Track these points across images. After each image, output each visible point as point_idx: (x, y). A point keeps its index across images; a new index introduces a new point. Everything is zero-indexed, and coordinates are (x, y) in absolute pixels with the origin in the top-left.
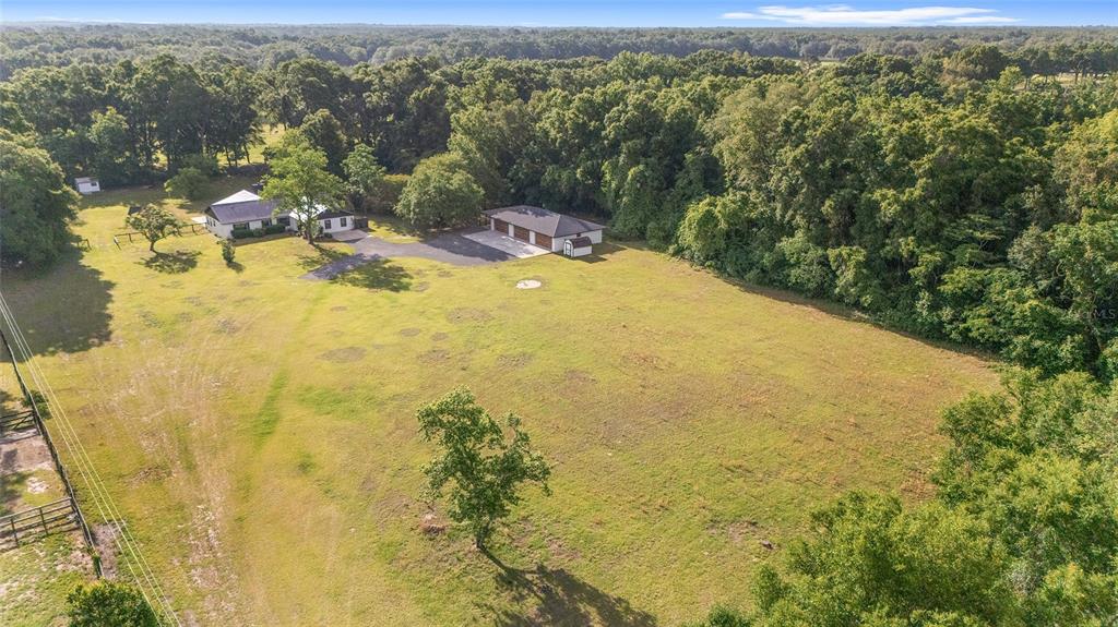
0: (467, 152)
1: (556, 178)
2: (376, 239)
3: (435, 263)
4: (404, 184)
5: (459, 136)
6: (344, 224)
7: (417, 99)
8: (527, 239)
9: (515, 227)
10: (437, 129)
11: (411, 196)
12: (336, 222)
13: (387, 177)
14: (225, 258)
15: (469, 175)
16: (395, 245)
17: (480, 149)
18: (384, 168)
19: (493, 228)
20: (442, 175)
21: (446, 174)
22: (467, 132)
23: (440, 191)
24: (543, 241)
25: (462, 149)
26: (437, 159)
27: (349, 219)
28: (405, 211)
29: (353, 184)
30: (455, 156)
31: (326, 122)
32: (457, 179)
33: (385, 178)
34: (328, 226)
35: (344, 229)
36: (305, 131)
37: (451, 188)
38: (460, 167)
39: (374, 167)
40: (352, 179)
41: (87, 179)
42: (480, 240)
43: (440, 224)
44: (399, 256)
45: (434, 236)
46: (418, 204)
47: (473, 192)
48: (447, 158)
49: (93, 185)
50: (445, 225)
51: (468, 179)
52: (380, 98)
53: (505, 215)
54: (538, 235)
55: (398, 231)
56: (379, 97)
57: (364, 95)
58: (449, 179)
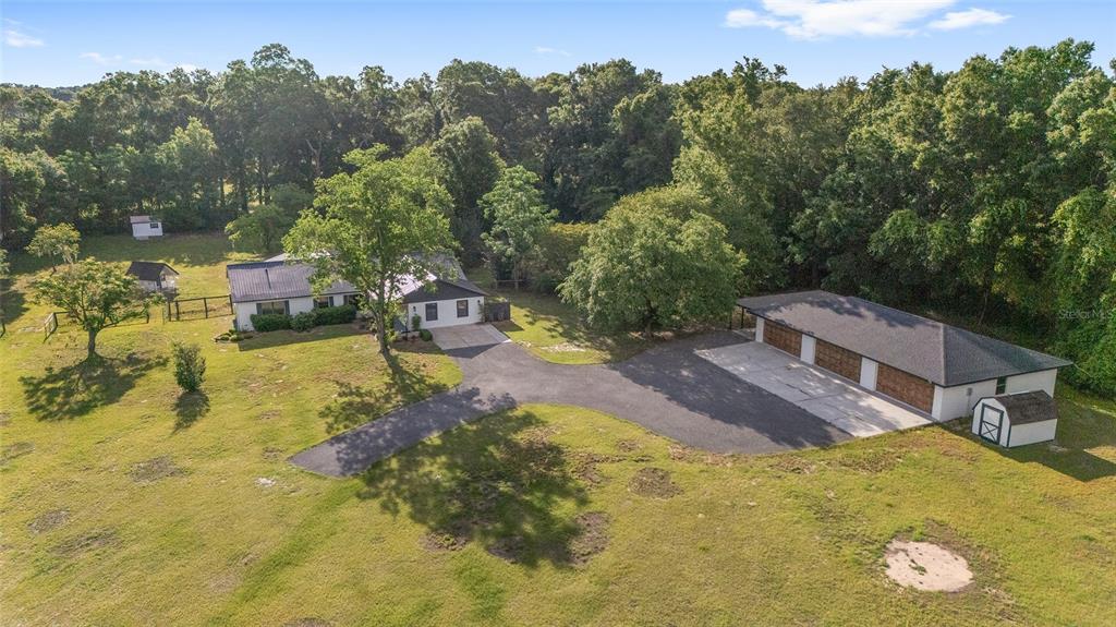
0: (710, 183)
1: (913, 233)
2: (517, 350)
3: (633, 432)
4: (583, 241)
5: (696, 151)
6: (463, 312)
7: (625, 111)
8: (853, 376)
9: (819, 342)
10: (652, 157)
11: (595, 264)
12: (447, 308)
13: (557, 228)
14: (180, 382)
15: (719, 225)
16: (550, 367)
17: (735, 178)
18: (555, 212)
19: (760, 338)
20: (661, 224)
21: (669, 221)
22: (714, 142)
23: (655, 256)
24: (902, 385)
25: (701, 177)
26: (651, 195)
27: (474, 304)
28: (578, 294)
29: (497, 237)
30: (686, 189)
31: (474, 138)
32: (693, 233)
33: (553, 229)
34: (432, 314)
35: (463, 321)
36: (439, 150)
37: (680, 249)
38: (699, 209)
39: (535, 209)
40: (497, 229)
41: (147, 218)
42: (741, 370)
43: (650, 320)
44: (553, 401)
45: (637, 349)
46: (607, 281)
47: (723, 260)
48: (668, 194)
49: (153, 226)
50: (658, 326)
51: (716, 232)
52: (571, 112)
53: (798, 312)
54: (884, 369)
55: (569, 336)
56: (569, 111)
57: (548, 110)
58: (673, 231)
